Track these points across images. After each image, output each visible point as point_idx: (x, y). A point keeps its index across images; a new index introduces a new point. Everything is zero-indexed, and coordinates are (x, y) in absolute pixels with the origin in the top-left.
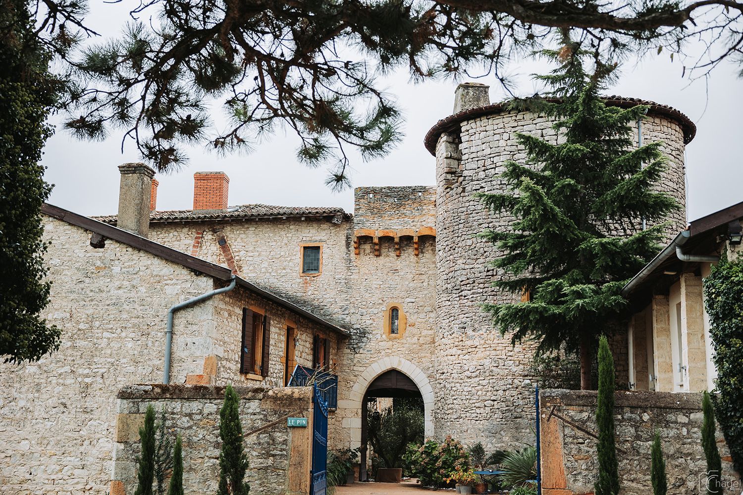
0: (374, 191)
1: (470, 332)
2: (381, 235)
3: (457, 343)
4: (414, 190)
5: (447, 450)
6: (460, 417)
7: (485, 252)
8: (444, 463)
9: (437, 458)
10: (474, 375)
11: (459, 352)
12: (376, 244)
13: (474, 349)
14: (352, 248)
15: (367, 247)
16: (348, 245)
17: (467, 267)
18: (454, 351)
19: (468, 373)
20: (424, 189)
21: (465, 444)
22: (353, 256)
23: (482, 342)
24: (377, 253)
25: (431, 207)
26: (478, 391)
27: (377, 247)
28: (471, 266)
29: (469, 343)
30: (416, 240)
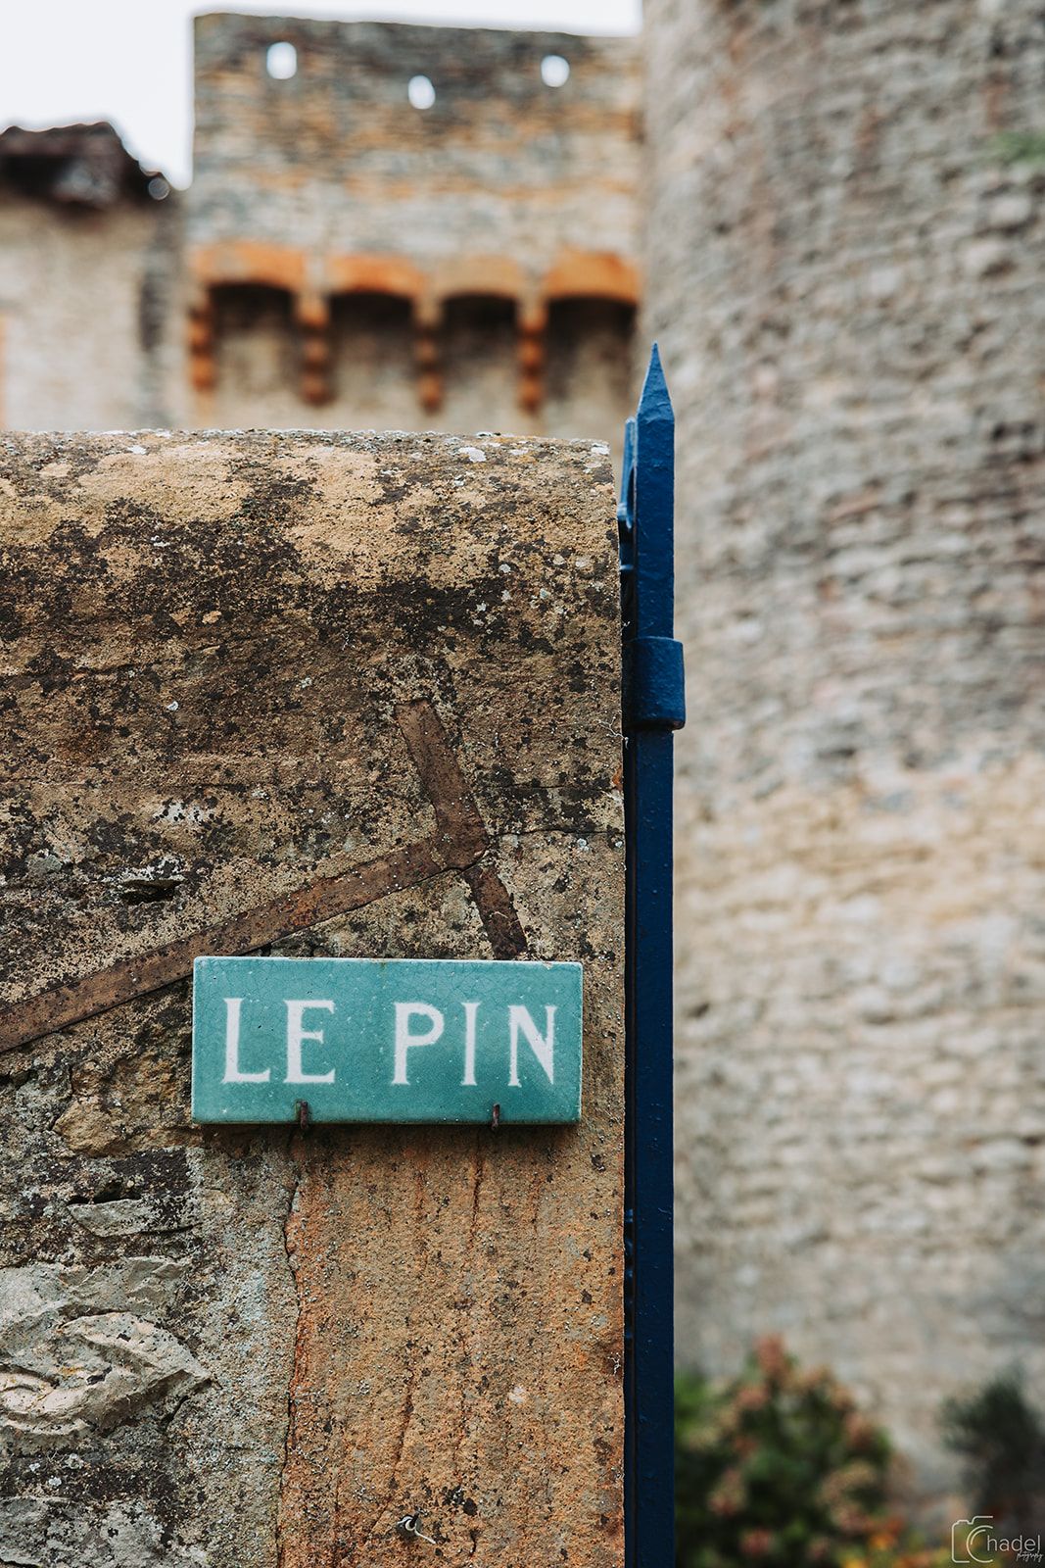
0: (303, 35)
1: (882, 773)
2: (341, 278)
3: (798, 841)
4: (525, 48)
5: (759, 1422)
6: (821, 1238)
7: (980, 328)
8: (759, 1489)
9: (714, 1464)
10: (910, 1004)
11: (817, 885)
12: (308, 331)
13: (906, 867)
14: (174, 353)
15: (260, 352)
16: (149, 332)
17: (865, 418)
18: (782, 881)
19: (873, 999)
20: (575, 49)
21: (862, 1380)
22: (178, 393)
23: (962, 823)
24: (314, 384)
25: (616, 145)
26: (933, 1090)
27: (315, 350)
28: (893, 413)
29: (878, 832)
30: (532, 315)
